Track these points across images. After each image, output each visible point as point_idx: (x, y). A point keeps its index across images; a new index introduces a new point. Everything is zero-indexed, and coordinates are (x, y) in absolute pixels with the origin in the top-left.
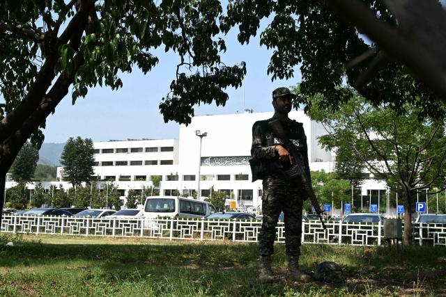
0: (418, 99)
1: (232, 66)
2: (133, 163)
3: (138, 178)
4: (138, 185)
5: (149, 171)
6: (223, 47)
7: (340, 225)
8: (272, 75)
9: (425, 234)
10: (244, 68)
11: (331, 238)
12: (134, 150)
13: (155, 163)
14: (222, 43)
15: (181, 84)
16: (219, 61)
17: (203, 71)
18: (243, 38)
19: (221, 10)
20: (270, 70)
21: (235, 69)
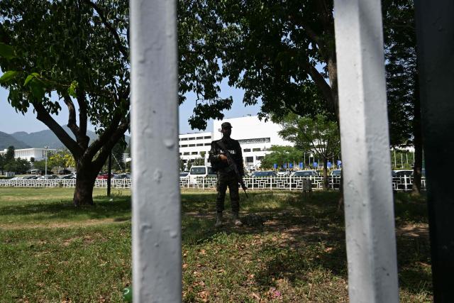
0: (324, 112)
1: (225, 99)
2: (191, 146)
3: (194, 153)
4: (194, 157)
5: (199, 149)
6: (219, 90)
7: (290, 178)
8: (245, 103)
9: (334, 181)
10: (232, 100)
11: (286, 185)
12: (191, 139)
13: (201, 145)
14: (218, 87)
15: (199, 109)
16: (217, 97)
17: (209, 102)
18: (231, 84)
19: (218, 69)
20: (244, 100)
21: (227, 100)
